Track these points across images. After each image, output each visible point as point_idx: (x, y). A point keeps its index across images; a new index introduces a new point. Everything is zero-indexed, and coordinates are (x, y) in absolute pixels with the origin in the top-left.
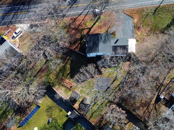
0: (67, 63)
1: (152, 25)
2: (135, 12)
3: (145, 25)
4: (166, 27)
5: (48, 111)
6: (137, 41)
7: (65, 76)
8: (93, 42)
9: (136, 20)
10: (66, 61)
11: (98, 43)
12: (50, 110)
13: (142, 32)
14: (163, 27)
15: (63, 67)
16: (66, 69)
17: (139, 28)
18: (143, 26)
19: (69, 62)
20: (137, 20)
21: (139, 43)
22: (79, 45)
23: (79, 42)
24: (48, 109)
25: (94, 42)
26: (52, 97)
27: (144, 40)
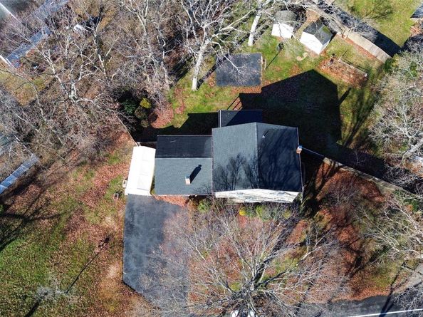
0: (354, 131)
1: (57, 248)
2: (112, 309)
3: (81, 253)
4: (10, 242)
5: (389, 10)
6: (120, 193)
7: (353, 92)
8: (279, 164)
9: (113, 271)
10: (357, 134)
11: (260, 155)
12: (382, 12)
13: (97, 226)
14: (18, 243)
15: (365, 117)
16: (353, 112)
17: (107, 240)
18: (91, 248)
19: (346, 133)
20: (106, 273)
21: (115, 187)
22: (318, 185)
23: (318, 198)
24: (388, 13)
25: (276, 162)
26: (382, 40)
27: (98, 194)
